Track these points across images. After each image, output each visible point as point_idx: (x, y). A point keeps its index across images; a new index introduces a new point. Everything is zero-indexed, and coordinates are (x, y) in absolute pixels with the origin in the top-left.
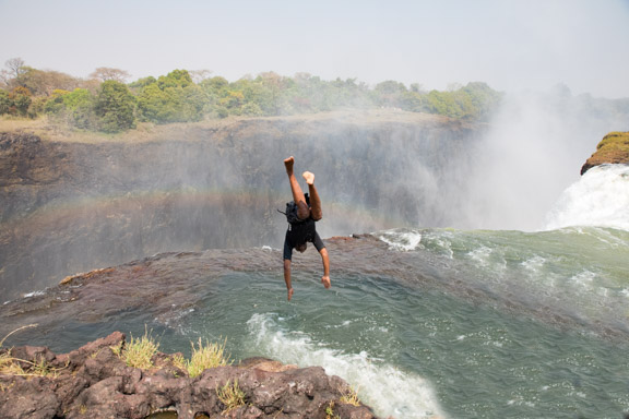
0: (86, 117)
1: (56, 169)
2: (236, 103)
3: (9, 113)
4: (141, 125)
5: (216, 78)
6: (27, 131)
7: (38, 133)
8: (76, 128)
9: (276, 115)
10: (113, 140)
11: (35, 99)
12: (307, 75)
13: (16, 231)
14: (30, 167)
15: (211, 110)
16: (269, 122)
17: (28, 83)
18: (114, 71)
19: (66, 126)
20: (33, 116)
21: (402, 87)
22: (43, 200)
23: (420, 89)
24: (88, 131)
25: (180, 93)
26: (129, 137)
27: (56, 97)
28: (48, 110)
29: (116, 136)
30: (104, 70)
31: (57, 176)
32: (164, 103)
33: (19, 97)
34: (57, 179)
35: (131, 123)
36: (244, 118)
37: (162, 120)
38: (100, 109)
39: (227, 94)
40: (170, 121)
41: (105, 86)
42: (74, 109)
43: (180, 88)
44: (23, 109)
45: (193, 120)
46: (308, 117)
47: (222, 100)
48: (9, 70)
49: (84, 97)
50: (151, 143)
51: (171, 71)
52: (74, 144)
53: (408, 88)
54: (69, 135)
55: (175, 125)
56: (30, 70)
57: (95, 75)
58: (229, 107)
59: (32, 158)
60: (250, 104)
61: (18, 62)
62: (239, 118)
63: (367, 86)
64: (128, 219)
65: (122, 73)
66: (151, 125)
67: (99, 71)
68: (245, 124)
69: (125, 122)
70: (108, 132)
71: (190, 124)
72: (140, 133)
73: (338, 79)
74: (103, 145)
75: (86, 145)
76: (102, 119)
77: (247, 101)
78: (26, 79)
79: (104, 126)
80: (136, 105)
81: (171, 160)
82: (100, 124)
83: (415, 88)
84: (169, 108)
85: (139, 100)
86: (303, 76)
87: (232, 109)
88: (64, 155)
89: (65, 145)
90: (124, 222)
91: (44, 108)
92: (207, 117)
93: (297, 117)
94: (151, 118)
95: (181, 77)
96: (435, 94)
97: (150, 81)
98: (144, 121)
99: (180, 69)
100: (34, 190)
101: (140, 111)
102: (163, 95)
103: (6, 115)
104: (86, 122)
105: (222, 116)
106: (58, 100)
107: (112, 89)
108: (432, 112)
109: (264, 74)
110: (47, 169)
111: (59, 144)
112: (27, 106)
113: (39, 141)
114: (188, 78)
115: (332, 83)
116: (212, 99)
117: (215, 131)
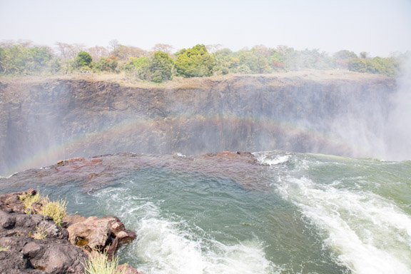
0: (145, 73)
1: (127, 102)
2: (234, 65)
3: (106, 70)
4: (175, 78)
5: (225, 49)
6: (113, 81)
7: (118, 82)
8: (139, 79)
9: (260, 73)
10: (158, 87)
11: (120, 63)
12: (285, 47)
13: (104, 136)
14: (113, 101)
15: (218, 70)
16: (254, 77)
17: (119, 53)
18: (165, 46)
19: (134, 78)
20: (118, 72)
21: (352, 55)
22: (119, 120)
23: (367, 56)
24: (146, 81)
25: (199, 58)
26: (168, 85)
27: (131, 61)
28: (126, 68)
29: (161, 84)
30: (160, 45)
31: (127, 106)
32: (189, 65)
33: (112, 61)
34: (127, 109)
35: (170, 77)
36: (239, 74)
37: (188, 76)
38: (153, 68)
39: (230, 60)
40: (193, 76)
41: (156, 55)
42: (139, 68)
43: (199, 55)
44: (113, 67)
45: (206, 76)
46: (281, 75)
47: (226, 63)
48: (110, 46)
49: (145, 61)
50: (180, 89)
51: (195, 45)
52: (137, 88)
53: (358, 55)
54: (135, 83)
55: (195, 78)
56: (121, 46)
57: (155, 48)
58: (230, 68)
59: (115, 96)
60: (242, 66)
61: (115, 42)
62: (235, 75)
63: (327, 55)
64: (164, 134)
65: (170, 47)
66: (181, 78)
67: (157, 45)
68: (238, 79)
69: (166, 76)
70: (156, 82)
71: (205, 78)
72: (174, 83)
73: (307, 49)
74: (153, 89)
75: (144, 89)
76: (153, 74)
77: (241, 64)
78: (118, 51)
79: (155, 78)
80: (173, 66)
81: (191, 100)
82: (152, 78)
83: (363, 56)
84: (192, 68)
85: (175, 63)
86: (282, 47)
87: (231, 69)
88: (131, 95)
89: (132, 89)
90: (162, 135)
91: (124, 67)
92: (215, 73)
93: (274, 74)
94: (182, 74)
95: (201, 49)
96: (377, 59)
97: (184, 51)
98: (177, 75)
99: (201, 44)
100: (114, 114)
101: (176, 70)
102: (189, 60)
103: (105, 71)
104: (145, 76)
105: (224, 73)
106: (132, 63)
107: (160, 56)
108: (374, 73)
109: (256, 46)
110: (122, 102)
111: (129, 88)
112: (115, 66)
113: (119, 86)
114: (204, 50)
115: (302, 52)
116: (219, 63)
117: (219, 82)
